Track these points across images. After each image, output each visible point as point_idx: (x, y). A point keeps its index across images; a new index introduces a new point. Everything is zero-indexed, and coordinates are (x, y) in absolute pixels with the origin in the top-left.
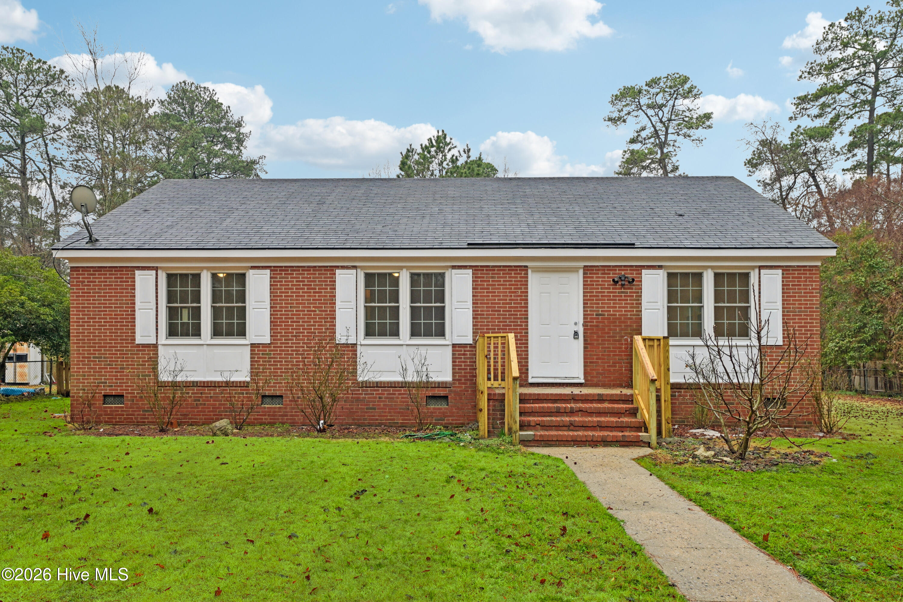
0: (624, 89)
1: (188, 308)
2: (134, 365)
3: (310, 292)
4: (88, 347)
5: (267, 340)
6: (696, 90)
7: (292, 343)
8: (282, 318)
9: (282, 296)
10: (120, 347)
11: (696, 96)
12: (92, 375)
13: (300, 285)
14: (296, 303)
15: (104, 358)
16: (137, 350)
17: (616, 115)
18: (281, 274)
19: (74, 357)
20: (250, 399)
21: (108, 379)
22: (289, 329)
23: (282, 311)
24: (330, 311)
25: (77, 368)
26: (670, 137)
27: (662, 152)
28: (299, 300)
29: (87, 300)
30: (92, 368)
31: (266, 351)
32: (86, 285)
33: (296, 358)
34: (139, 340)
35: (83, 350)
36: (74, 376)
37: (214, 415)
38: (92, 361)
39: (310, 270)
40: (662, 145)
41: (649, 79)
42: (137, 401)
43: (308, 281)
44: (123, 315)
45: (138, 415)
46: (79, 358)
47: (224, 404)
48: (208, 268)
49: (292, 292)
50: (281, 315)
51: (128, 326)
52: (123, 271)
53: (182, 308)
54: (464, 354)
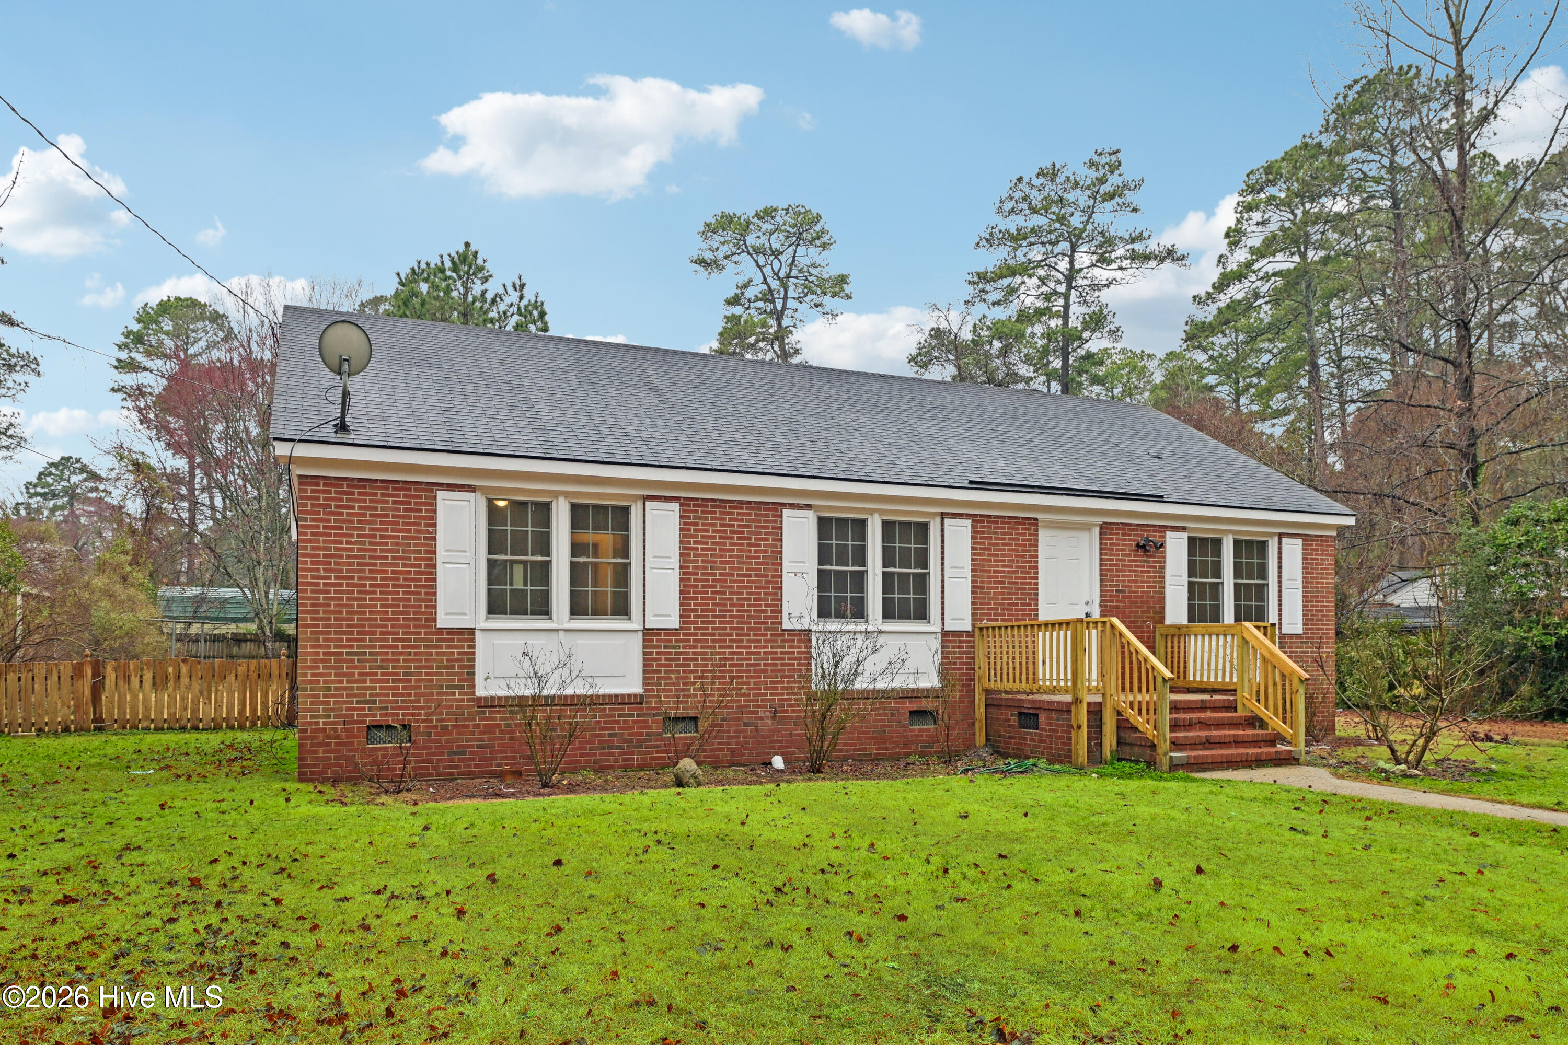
0: (722, 217)
1: (524, 563)
2: (431, 667)
3: (742, 545)
4: (336, 633)
5: (673, 622)
6: (828, 237)
7: (713, 629)
8: (697, 586)
9: (697, 549)
10: (404, 633)
11: (824, 246)
12: (345, 689)
13: (725, 532)
14: (721, 562)
15: (371, 653)
16: (438, 640)
17: (709, 256)
18: (697, 511)
19: (307, 654)
20: (644, 725)
21: (378, 695)
22: (708, 605)
23: (697, 574)
24: (773, 576)
25: (313, 675)
26: (791, 303)
27: (779, 325)
28: (724, 556)
29: (335, 542)
30: (345, 675)
31: (671, 641)
32: (333, 514)
33: (719, 653)
34: (443, 620)
35: (325, 640)
36: (305, 689)
37: (582, 755)
38: (346, 661)
39: (742, 508)
40: (779, 316)
41: (761, 207)
42: (437, 734)
43: (739, 526)
44: (410, 572)
45: (439, 761)
46: (318, 654)
47: (599, 736)
48: (566, 494)
49: (713, 543)
50: (695, 580)
51: (420, 593)
52: (410, 490)
53: (513, 562)
54: (959, 647)
